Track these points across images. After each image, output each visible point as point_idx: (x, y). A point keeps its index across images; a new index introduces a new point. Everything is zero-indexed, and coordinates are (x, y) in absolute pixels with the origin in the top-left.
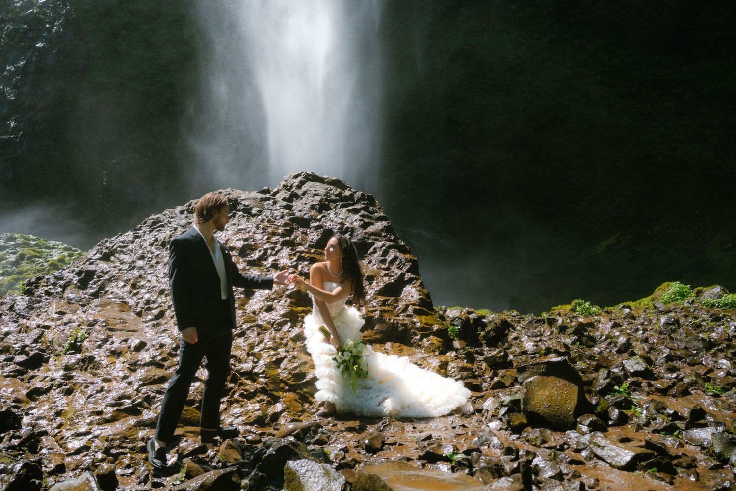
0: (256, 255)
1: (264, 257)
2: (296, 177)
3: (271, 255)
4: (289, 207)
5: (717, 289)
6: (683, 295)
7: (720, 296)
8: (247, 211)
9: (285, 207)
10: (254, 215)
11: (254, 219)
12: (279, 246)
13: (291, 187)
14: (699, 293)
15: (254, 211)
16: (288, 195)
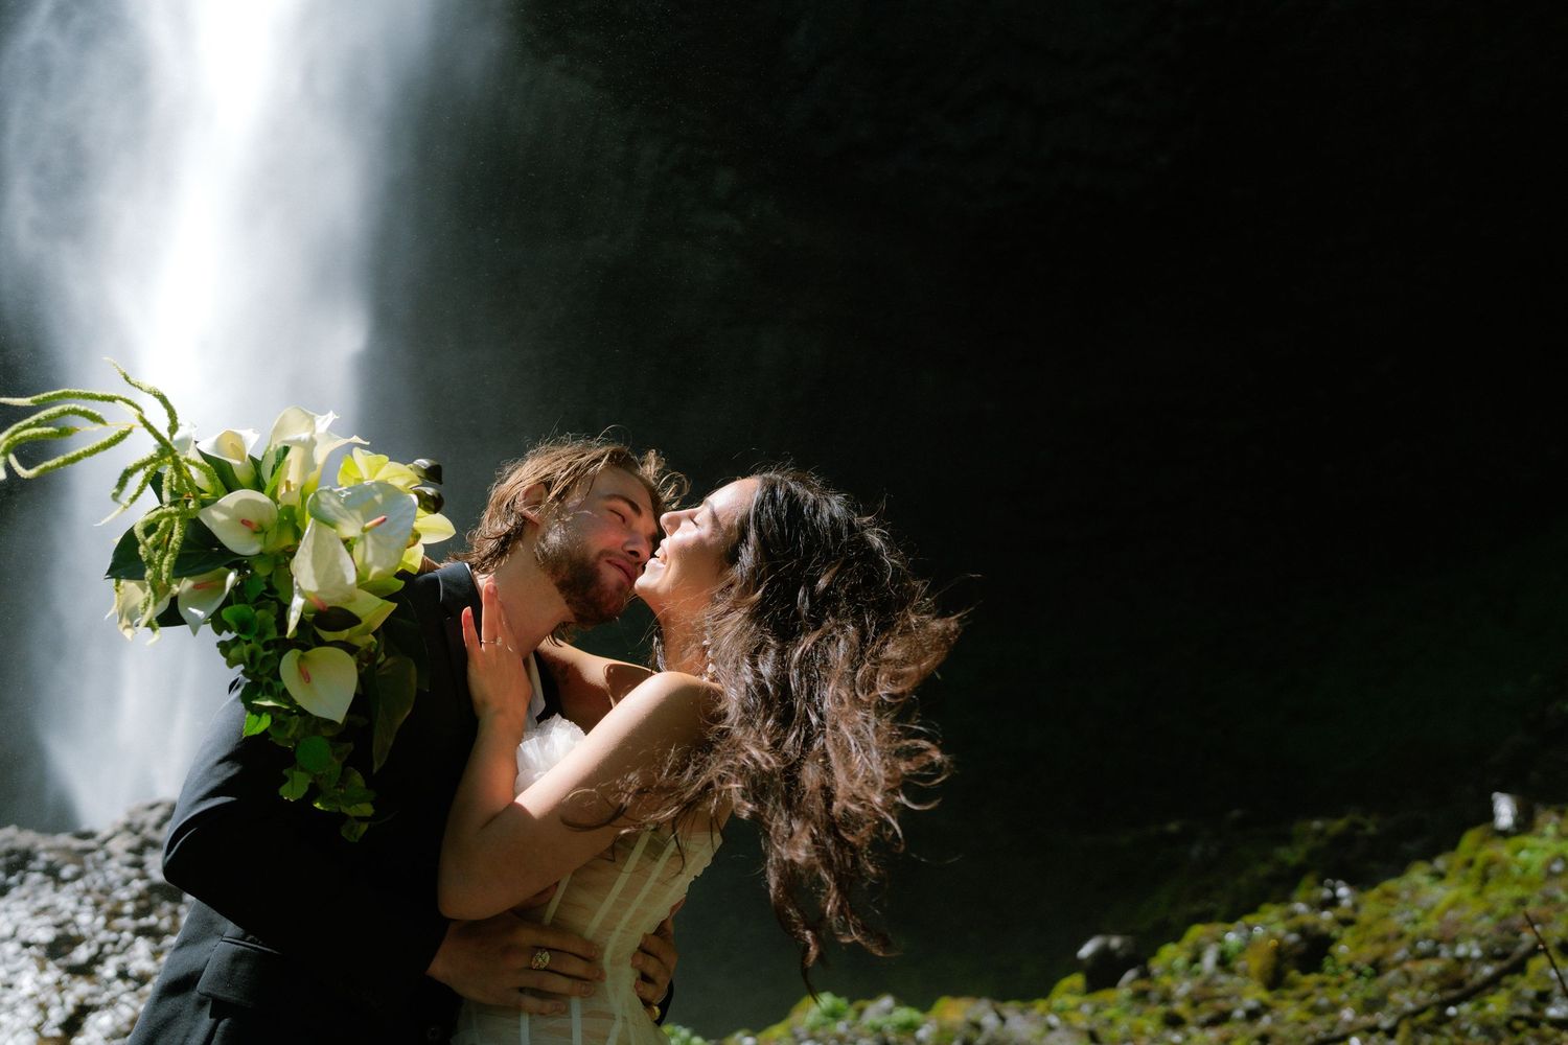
0: (81, 954)
1: (97, 959)
2: (152, 807)
3: (113, 953)
4: (139, 865)
5: (887, 1002)
6: (835, 1015)
7: (890, 1012)
8: (52, 872)
9: (133, 865)
10: (65, 881)
11: (68, 888)
12: (127, 936)
13: (143, 826)
14: (861, 1012)
15: (66, 872)
16: (134, 842)
